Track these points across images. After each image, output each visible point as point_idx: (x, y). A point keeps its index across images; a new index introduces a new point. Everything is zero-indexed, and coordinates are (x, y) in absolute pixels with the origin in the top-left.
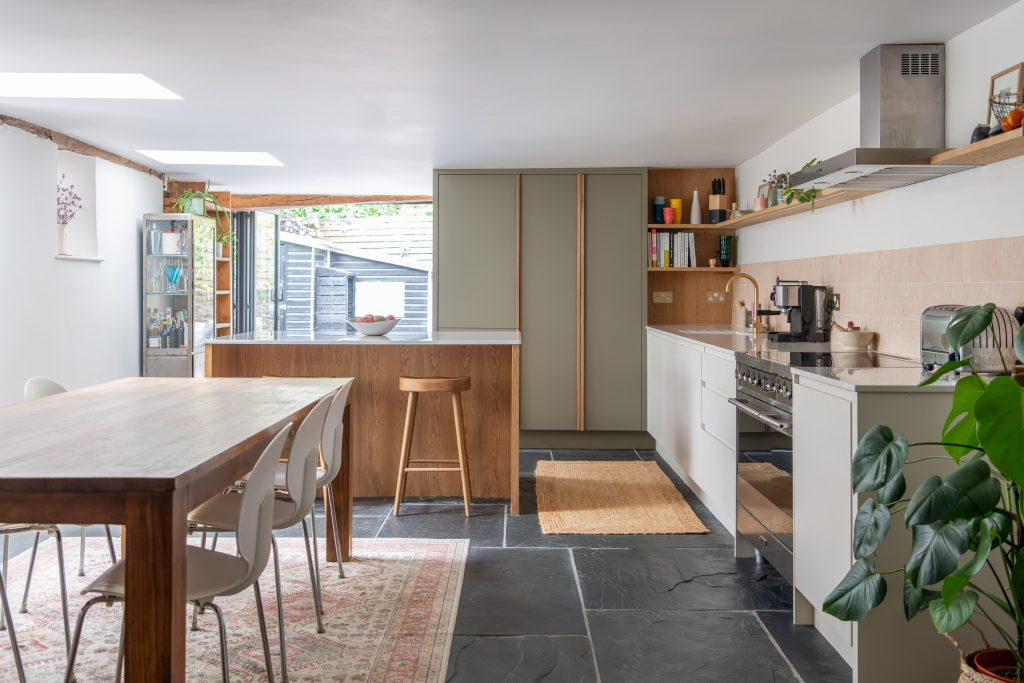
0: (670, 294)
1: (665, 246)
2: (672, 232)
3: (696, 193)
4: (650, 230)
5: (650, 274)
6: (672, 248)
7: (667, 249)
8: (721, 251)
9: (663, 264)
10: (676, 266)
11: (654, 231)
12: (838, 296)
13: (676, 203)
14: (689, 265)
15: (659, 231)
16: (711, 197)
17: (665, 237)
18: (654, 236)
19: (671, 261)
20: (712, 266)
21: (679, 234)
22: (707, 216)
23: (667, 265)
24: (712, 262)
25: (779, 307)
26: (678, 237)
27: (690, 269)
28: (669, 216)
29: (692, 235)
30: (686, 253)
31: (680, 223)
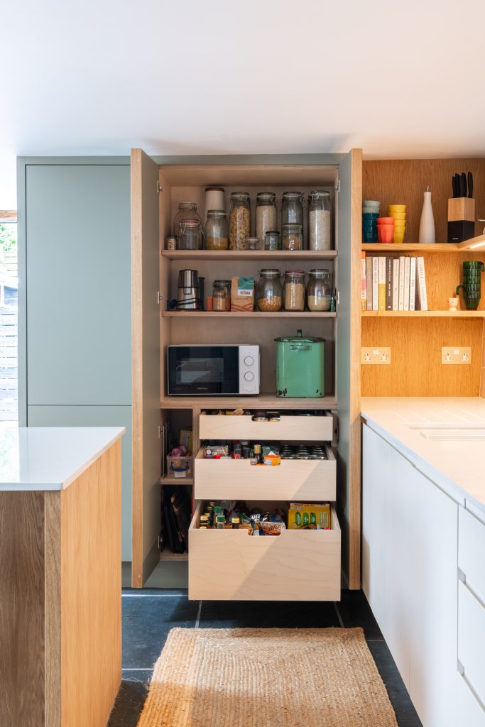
0: (388, 350)
1: (380, 277)
2: (393, 255)
3: (428, 195)
6: (389, 282)
7: (383, 281)
8: (468, 286)
9: (377, 306)
10: (395, 308)
11: (364, 254)
13: (399, 212)
14: (418, 307)
15: (374, 253)
16: (451, 201)
17: (380, 263)
18: (364, 261)
19: (389, 302)
20: (452, 309)
21: (402, 258)
22: (444, 231)
23: (383, 307)
24: (453, 303)
26: (401, 264)
27: (418, 314)
28: (386, 230)
29: (421, 260)
30: (413, 289)
31: (406, 240)
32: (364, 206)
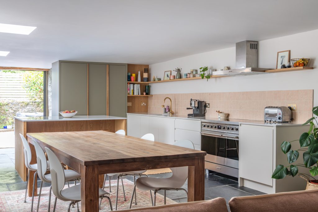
0: (131, 103)
1: (132, 89)
2: (134, 84)
3: (139, 72)
4: (128, 83)
5: (128, 97)
6: (134, 89)
8: (146, 90)
9: (131, 94)
10: (135, 95)
11: (129, 83)
12: (209, 104)
13: (134, 75)
14: (138, 94)
15: (130, 83)
16: (144, 73)
17: (132, 85)
18: (129, 85)
19: (134, 93)
20: (144, 95)
22: (142, 79)
24: (144, 93)
25: (192, 107)
26: (135, 86)
27: (139, 96)
28: (132, 79)
29: (139, 85)
30: (138, 91)
31: (135, 81)
32: (128, 74)
